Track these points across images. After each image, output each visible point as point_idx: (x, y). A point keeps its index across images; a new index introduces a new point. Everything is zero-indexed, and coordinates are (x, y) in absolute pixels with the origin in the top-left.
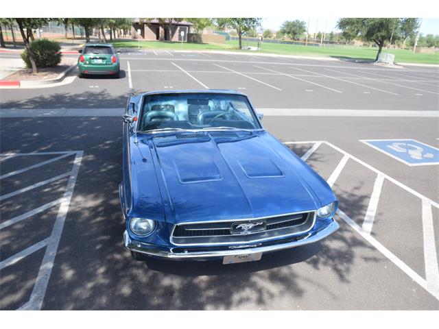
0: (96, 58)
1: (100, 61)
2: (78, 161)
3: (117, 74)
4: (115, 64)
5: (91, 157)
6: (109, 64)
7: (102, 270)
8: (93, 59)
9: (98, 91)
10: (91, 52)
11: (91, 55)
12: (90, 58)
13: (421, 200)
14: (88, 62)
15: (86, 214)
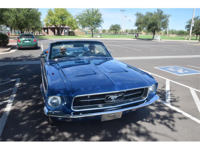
0: (26, 40)
1: (28, 42)
3: (36, 48)
4: (35, 43)
6: (32, 43)
8: (25, 40)
9: (28, 55)
10: (24, 37)
11: (24, 39)
12: (23, 40)
13: (189, 89)
14: (22, 42)
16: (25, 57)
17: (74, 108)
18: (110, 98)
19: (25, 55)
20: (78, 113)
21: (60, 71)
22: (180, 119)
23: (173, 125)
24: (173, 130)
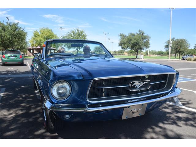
0: (12, 56)
1: (14, 58)
3: (22, 64)
4: (21, 59)
6: (18, 59)
8: (10, 56)
10: (9, 53)
11: (9, 55)
12: (8, 56)
14: (7, 58)
16: (10, 71)
17: (90, 100)
18: (135, 85)
19: (9, 70)
20: (96, 105)
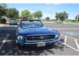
2: (8, 35)
5: (11, 35)
7: (11, 51)
15: (9, 42)
17: (27, 41)
21: (24, 30)
22: (66, 48)
23: (63, 49)
24: (62, 51)
